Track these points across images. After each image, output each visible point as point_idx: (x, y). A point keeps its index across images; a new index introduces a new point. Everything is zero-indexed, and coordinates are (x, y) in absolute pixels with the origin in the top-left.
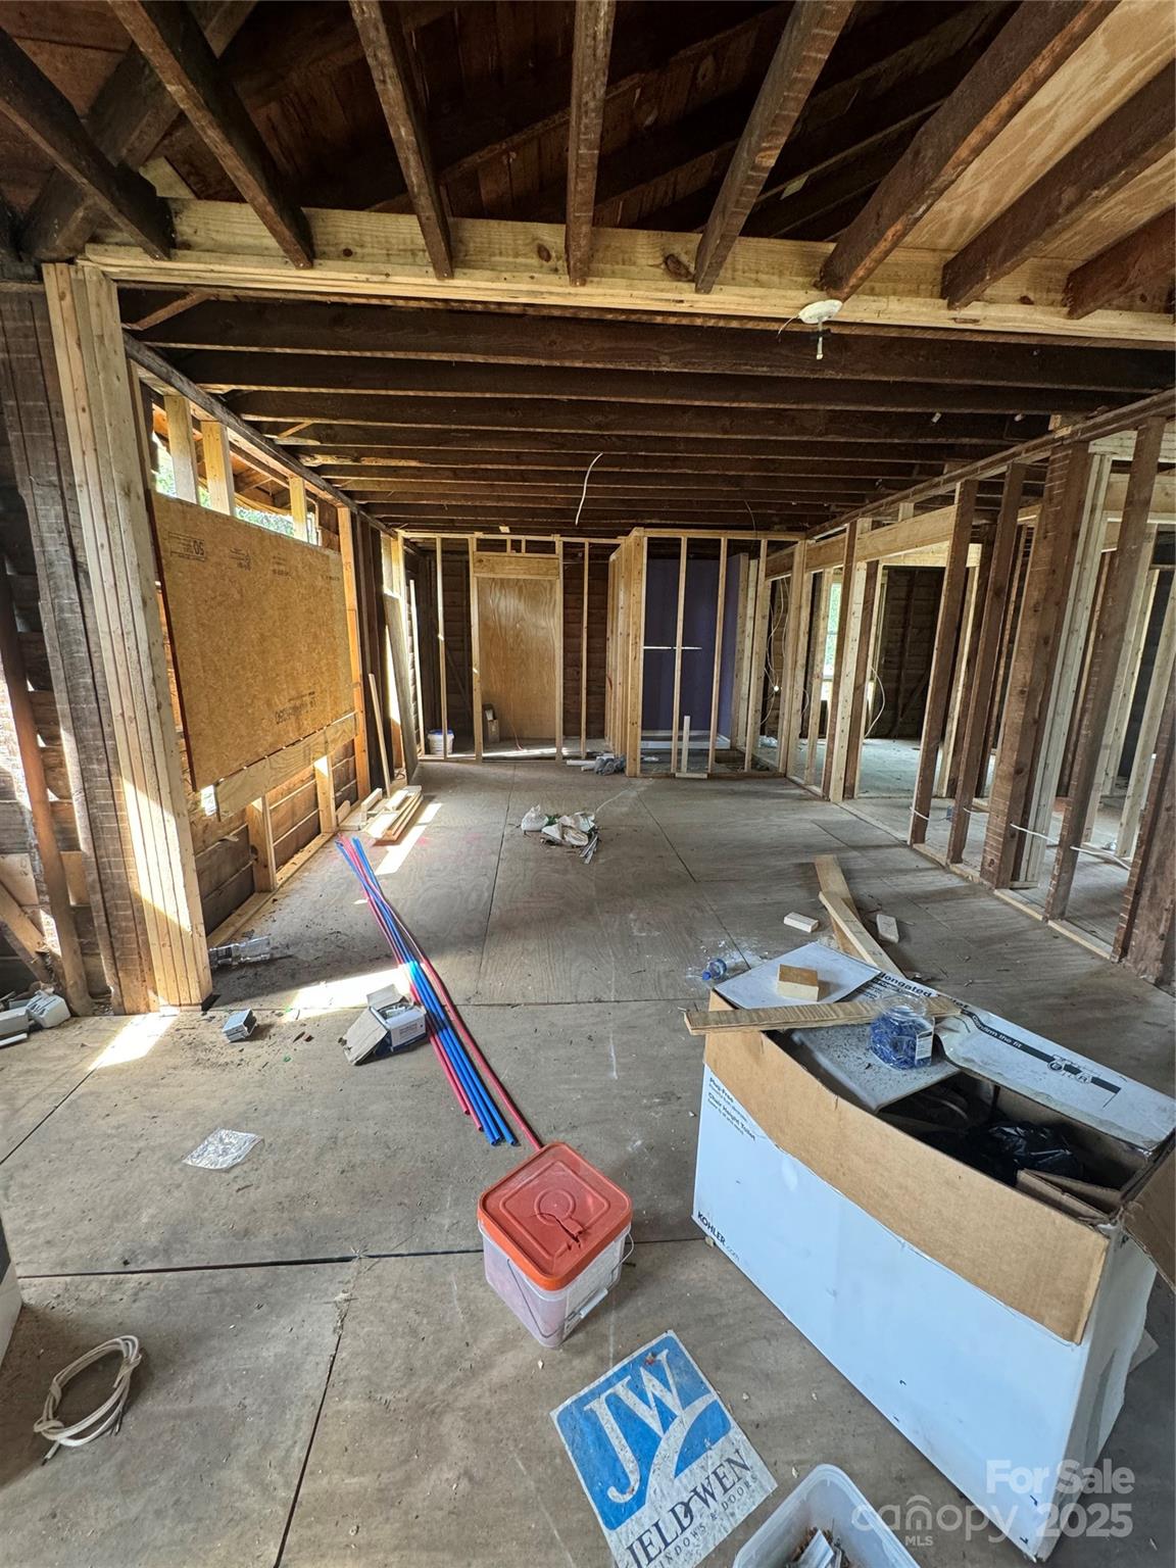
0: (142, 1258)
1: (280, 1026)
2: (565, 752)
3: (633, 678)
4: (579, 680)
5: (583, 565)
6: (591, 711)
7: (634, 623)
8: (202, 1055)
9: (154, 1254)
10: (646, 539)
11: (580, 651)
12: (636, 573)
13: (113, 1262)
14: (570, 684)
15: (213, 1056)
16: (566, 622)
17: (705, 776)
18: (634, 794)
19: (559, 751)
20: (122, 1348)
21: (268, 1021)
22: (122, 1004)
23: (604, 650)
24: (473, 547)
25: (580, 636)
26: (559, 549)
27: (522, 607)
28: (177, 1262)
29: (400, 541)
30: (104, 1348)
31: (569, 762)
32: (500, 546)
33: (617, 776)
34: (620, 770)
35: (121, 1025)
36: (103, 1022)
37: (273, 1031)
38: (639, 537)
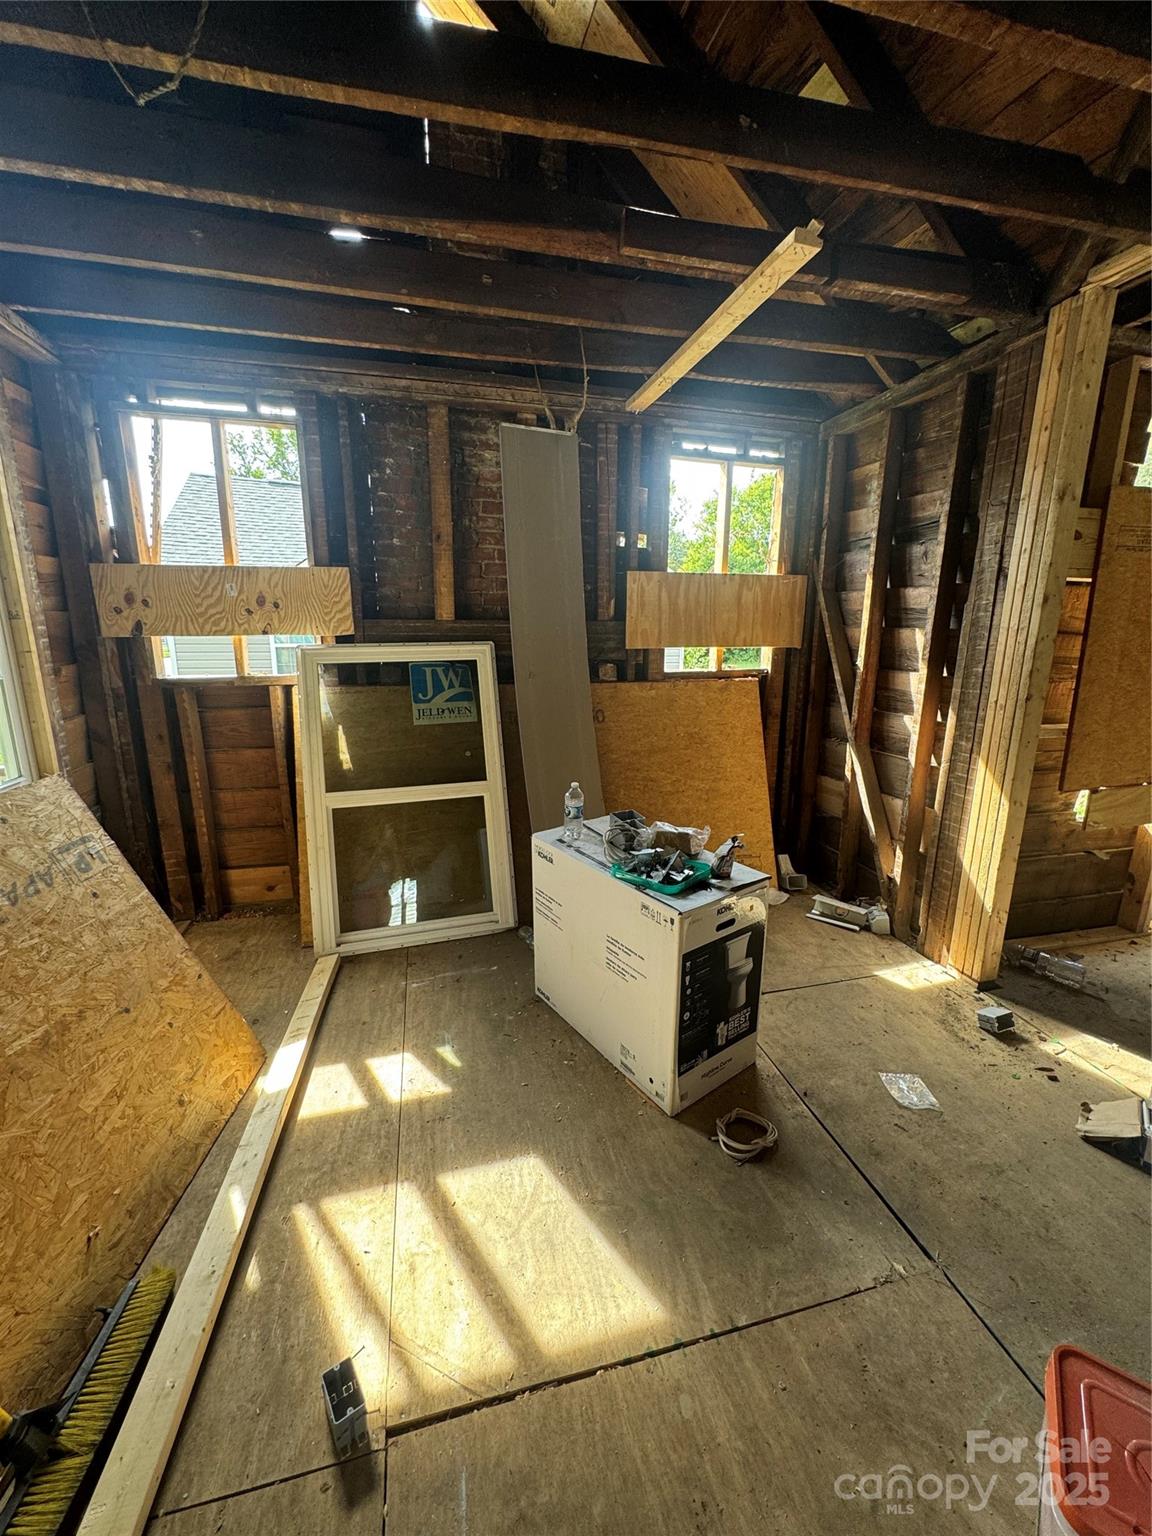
0: (814, 1101)
1: (1035, 1049)
8: (951, 1019)
9: (821, 1105)
13: (800, 1087)
15: (957, 1026)
20: (770, 1130)
21: (1026, 1036)
22: (923, 945)
28: (828, 1123)
30: (763, 1121)
35: (915, 959)
36: (906, 950)
37: (1024, 1046)
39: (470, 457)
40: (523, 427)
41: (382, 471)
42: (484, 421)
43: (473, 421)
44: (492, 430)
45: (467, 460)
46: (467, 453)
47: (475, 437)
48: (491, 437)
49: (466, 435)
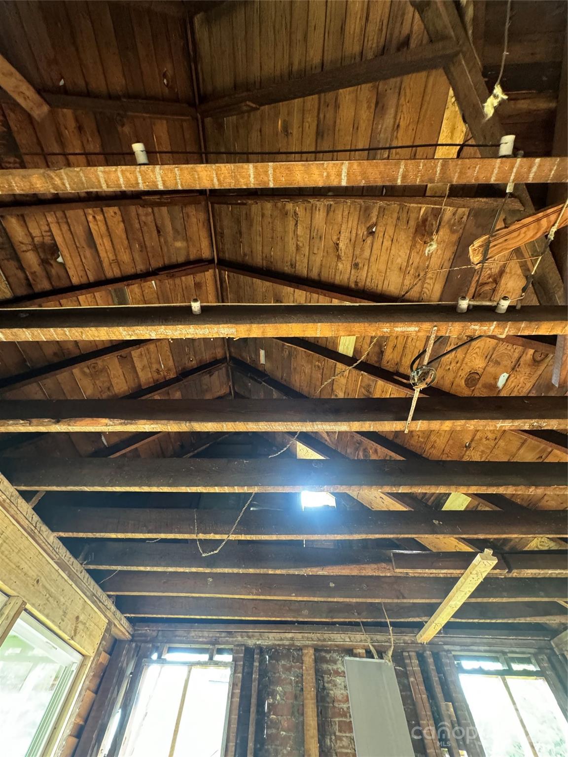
39: (328, 682)
40: (358, 659)
41: (274, 698)
42: (335, 655)
43: (328, 656)
44: (340, 662)
45: (326, 685)
46: (326, 679)
47: (330, 667)
48: (339, 666)
49: (325, 666)
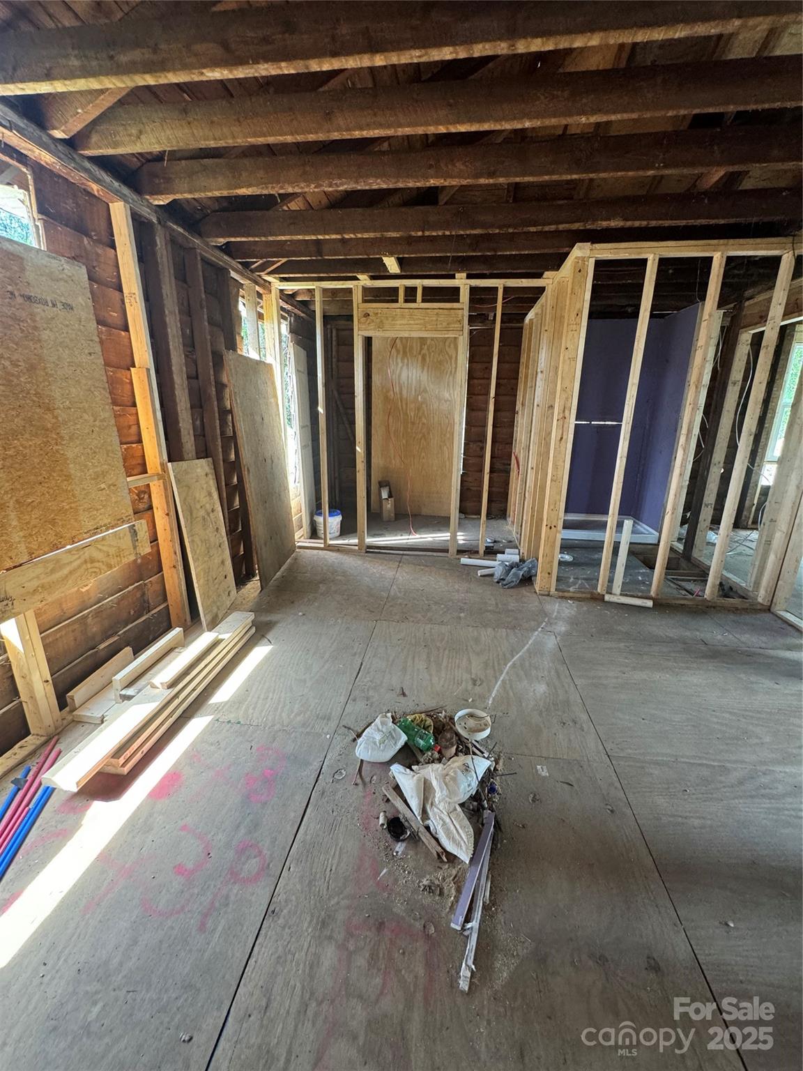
2: (461, 538)
3: (556, 467)
4: (482, 457)
5: (493, 330)
6: (494, 489)
7: (564, 390)
10: (592, 262)
11: (485, 425)
12: (573, 315)
14: (472, 461)
16: (470, 393)
17: (650, 603)
18: (551, 643)
19: (454, 537)
23: (512, 424)
24: (357, 297)
25: (486, 410)
26: (465, 296)
27: (424, 377)
29: (274, 294)
31: (465, 560)
32: (389, 295)
33: (524, 591)
34: (528, 580)
38: (584, 256)
